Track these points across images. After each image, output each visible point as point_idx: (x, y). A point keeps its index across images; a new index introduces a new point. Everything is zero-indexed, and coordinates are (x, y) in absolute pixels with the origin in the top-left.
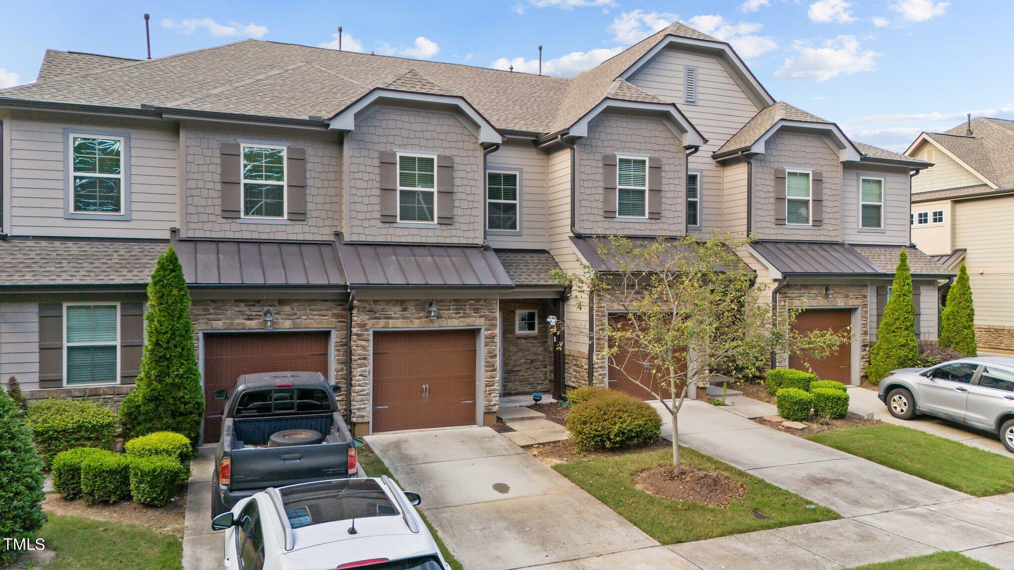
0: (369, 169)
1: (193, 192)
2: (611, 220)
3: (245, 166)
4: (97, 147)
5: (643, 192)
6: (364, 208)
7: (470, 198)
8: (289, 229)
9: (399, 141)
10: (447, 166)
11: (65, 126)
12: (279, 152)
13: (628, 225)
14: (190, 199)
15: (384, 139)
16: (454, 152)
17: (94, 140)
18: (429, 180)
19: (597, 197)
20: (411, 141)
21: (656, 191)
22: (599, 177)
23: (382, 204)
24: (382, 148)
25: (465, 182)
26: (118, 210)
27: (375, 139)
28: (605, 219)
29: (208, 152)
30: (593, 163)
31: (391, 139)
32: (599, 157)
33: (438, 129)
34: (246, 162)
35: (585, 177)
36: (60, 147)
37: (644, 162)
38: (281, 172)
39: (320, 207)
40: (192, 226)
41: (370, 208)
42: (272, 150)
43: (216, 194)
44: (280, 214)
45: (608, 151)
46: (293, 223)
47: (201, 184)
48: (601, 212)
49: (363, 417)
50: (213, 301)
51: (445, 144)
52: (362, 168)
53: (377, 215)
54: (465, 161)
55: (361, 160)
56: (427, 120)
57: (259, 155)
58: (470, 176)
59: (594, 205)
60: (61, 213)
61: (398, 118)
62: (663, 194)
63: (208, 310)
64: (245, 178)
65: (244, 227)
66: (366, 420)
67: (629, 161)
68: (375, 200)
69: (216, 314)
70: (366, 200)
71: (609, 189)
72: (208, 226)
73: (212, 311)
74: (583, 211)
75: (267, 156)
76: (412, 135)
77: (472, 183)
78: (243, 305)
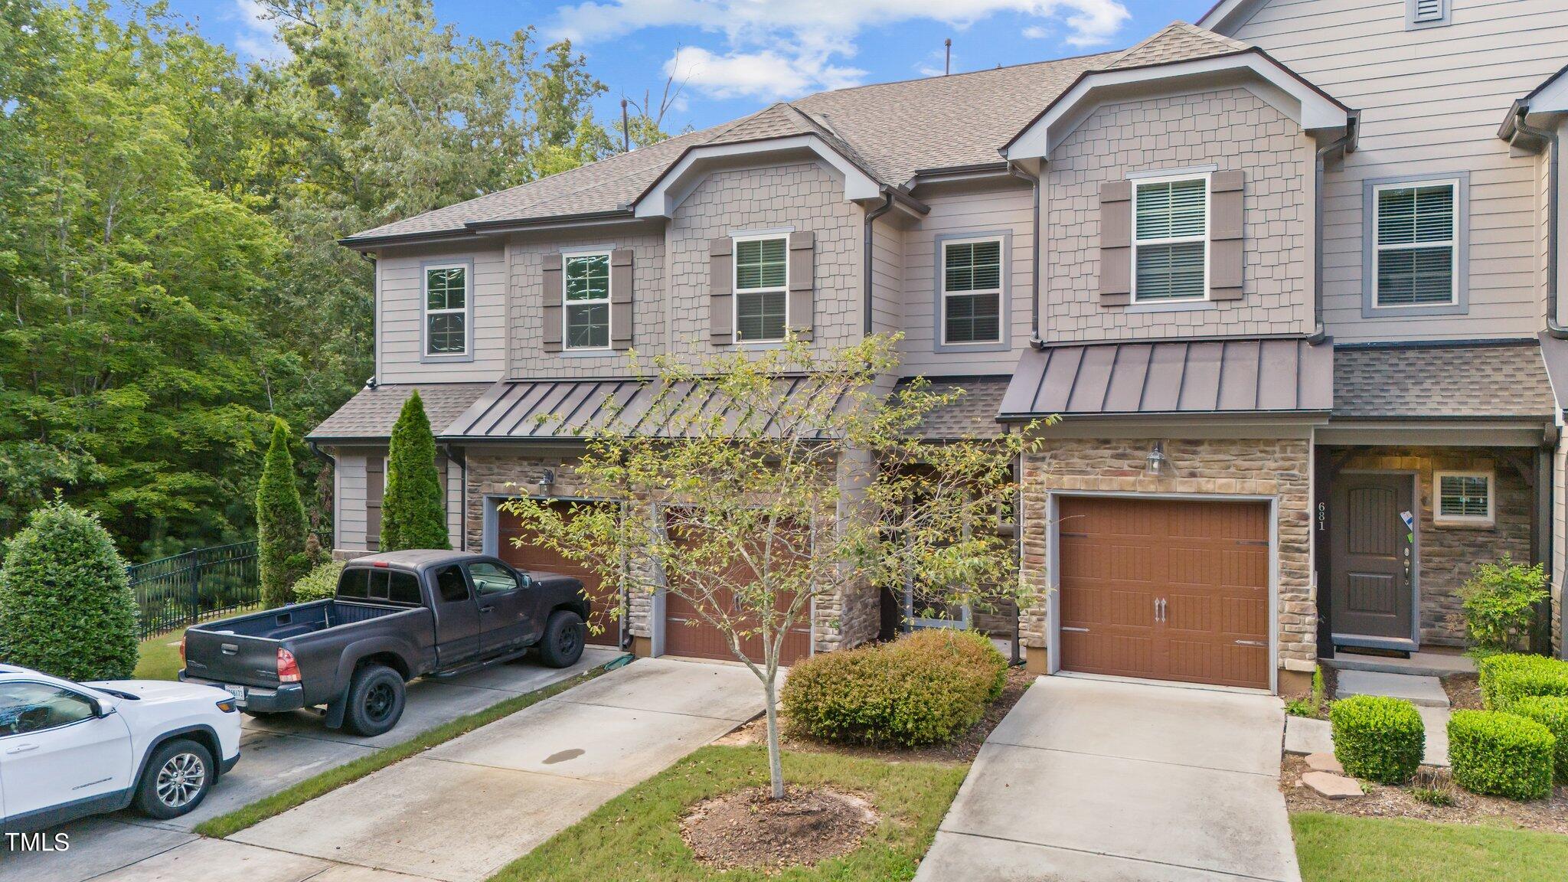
0: (698, 268)
1: (519, 323)
2: (1119, 310)
3: (569, 283)
4: (447, 279)
5: (1200, 246)
6: (689, 326)
7: (843, 295)
8: (615, 362)
9: (736, 219)
10: (808, 247)
11: (421, 259)
12: (605, 259)
13: (1158, 319)
14: (514, 331)
15: (716, 221)
16: (818, 223)
17: (444, 271)
18: (777, 276)
19: (1087, 268)
20: (753, 218)
21: (1233, 241)
22: (1092, 229)
23: (714, 318)
24: (712, 234)
25: (834, 270)
26: (462, 350)
27: (706, 222)
28: (1105, 310)
29: (531, 270)
30: (1080, 203)
31: (725, 219)
32: (1092, 189)
33: (793, 191)
34: (571, 278)
35: (1060, 232)
36: (416, 284)
37: (1202, 183)
38: (606, 287)
39: (650, 329)
40: (516, 364)
41: (698, 325)
42: (597, 257)
43: (538, 322)
44: (607, 344)
45: (1114, 175)
46: (619, 353)
47: (524, 311)
48: (1096, 297)
49: (642, 629)
50: (498, 458)
51: (804, 213)
52: (688, 268)
53: (706, 335)
54: (835, 234)
55: (685, 257)
56: (777, 180)
57: (583, 266)
58: (842, 259)
59: (1080, 284)
60: (416, 357)
61: (735, 184)
62: (1250, 246)
63: (490, 469)
64: (570, 297)
65: (567, 363)
66: (646, 634)
67: (1163, 188)
68: (704, 313)
69: (499, 474)
70: (692, 315)
71: (1113, 250)
72: (531, 364)
73: (496, 471)
74: (1055, 297)
75: (592, 267)
76: (755, 207)
77: (846, 270)
78: (525, 463)
